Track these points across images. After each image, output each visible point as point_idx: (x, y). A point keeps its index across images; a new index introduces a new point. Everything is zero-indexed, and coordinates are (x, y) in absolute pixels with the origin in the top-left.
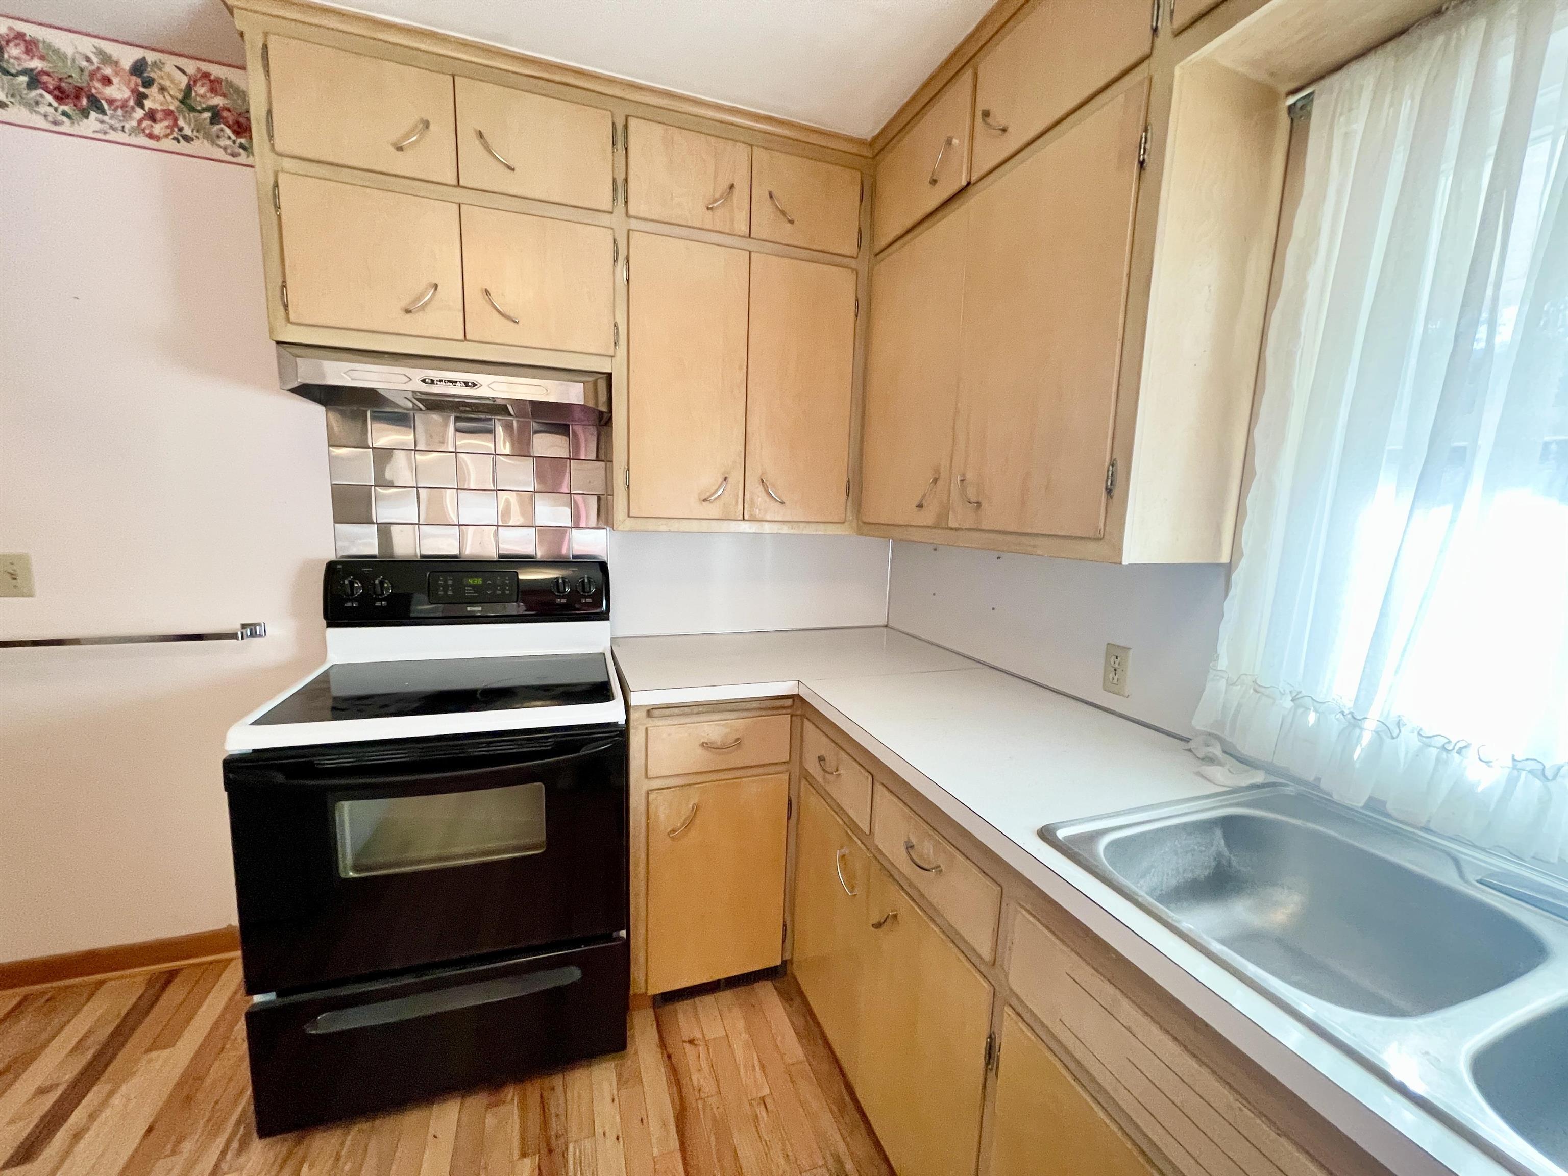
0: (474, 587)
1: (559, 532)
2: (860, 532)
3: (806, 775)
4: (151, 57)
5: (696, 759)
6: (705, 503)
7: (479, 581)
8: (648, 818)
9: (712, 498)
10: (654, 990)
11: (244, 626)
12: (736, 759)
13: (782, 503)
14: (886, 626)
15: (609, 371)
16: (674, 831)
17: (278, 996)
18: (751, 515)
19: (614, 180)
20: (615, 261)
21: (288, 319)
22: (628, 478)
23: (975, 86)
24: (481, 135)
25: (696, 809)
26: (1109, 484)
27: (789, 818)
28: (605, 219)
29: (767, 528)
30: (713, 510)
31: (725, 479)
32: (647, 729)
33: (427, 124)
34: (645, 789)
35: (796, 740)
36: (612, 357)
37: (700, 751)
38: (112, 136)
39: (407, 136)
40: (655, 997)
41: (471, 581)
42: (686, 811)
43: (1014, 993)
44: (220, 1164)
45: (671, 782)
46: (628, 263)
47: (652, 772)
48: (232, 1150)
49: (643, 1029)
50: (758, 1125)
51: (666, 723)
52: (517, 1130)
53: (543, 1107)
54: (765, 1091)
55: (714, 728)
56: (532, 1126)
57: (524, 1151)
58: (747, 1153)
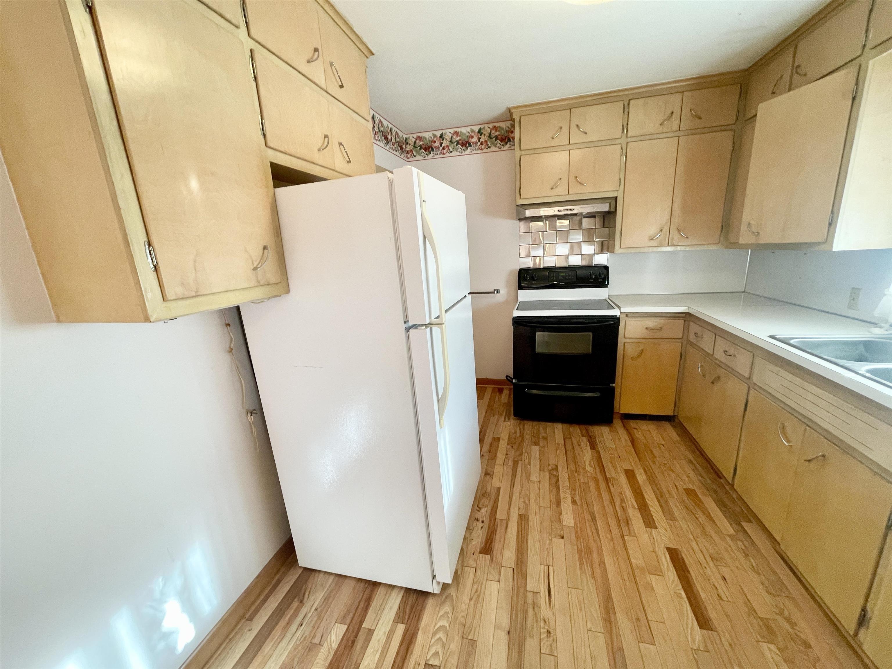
0: (562, 276)
1: (591, 256)
3: (689, 343)
4: (482, 126)
5: (643, 333)
6: (652, 241)
7: (564, 274)
8: (624, 351)
9: (655, 238)
10: (622, 411)
11: (494, 290)
12: (659, 335)
13: (686, 237)
14: (744, 292)
15: (616, 196)
16: (633, 357)
17: (516, 380)
18: (671, 244)
19: (623, 126)
20: (622, 155)
21: (520, 198)
22: (621, 234)
24: (577, 125)
25: (642, 351)
26: (830, 221)
27: (681, 359)
28: (619, 141)
29: (679, 248)
30: (654, 243)
31: (661, 230)
32: (626, 321)
33: (561, 128)
34: (623, 342)
35: (686, 329)
36: (618, 191)
37: (645, 331)
38: (473, 152)
39: (555, 134)
40: (622, 414)
41: (561, 274)
42: (638, 351)
43: (755, 384)
44: (505, 421)
45: (633, 340)
46: (626, 155)
47: (627, 336)
48: (507, 419)
49: (617, 423)
50: (660, 448)
51: (634, 319)
52: (579, 432)
53: (586, 430)
54: (663, 443)
55: (651, 323)
56: (584, 432)
57: (583, 436)
58: (656, 452)
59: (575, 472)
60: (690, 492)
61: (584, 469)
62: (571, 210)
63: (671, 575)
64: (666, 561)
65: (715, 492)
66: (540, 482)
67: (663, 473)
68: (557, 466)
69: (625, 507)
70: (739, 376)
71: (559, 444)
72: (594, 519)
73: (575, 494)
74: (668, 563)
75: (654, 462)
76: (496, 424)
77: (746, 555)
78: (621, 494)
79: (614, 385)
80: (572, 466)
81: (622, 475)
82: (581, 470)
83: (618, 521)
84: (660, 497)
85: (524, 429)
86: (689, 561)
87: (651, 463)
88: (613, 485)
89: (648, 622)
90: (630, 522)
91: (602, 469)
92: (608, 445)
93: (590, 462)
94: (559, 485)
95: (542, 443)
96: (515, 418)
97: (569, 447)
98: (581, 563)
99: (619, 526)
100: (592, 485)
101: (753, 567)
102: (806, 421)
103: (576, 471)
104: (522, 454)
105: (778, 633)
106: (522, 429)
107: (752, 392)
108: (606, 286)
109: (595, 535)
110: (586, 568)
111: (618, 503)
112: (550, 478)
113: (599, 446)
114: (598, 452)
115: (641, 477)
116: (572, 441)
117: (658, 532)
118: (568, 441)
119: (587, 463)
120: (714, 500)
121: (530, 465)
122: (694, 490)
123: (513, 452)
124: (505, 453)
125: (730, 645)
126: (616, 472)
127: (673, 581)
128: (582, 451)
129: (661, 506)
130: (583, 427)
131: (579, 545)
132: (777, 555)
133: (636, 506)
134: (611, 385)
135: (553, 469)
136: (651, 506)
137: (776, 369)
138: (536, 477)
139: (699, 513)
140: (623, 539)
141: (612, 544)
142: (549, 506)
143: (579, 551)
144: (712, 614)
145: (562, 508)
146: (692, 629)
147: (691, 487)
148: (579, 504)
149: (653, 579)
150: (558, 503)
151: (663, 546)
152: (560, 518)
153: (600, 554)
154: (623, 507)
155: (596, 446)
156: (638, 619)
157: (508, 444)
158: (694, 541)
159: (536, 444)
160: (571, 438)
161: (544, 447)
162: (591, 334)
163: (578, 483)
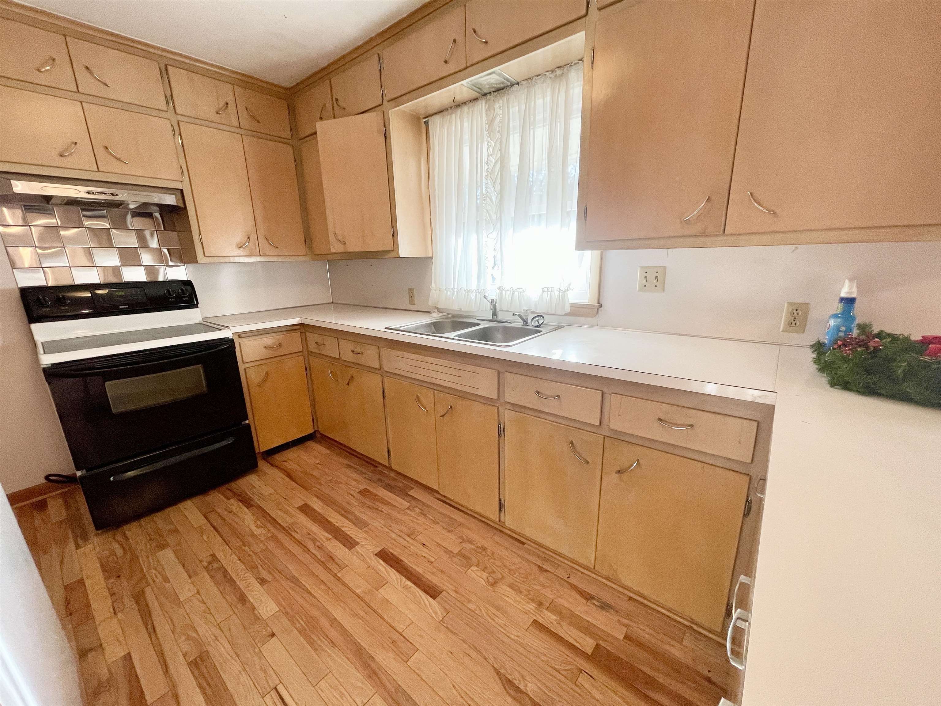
0: (120, 296)
2: (314, 259)
3: (310, 353)
5: (263, 353)
6: (240, 249)
8: (246, 378)
9: (244, 246)
10: (263, 449)
12: (279, 352)
13: (277, 248)
14: (332, 303)
15: (182, 188)
16: (259, 383)
17: (87, 471)
18: (264, 254)
19: (166, 96)
20: (174, 135)
22: (201, 239)
23: (331, 87)
24: (87, 68)
25: (267, 374)
26: (393, 233)
27: (307, 373)
28: (164, 114)
29: (272, 259)
30: (245, 252)
31: (249, 238)
32: (239, 343)
33: (54, 60)
34: (243, 369)
35: (305, 341)
36: (181, 181)
37: (264, 350)
39: (44, 65)
40: (263, 453)
41: (117, 293)
42: (263, 374)
43: (386, 372)
44: (78, 547)
45: (255, 364)
46: (181, 136)
47: (245, 360)
48: (80, 542)
49: (262, 464)
50: (318, 468)
51: (248, 340)
52: (221, 497)
53: (229, 489)
54: (318, 462)
55: (269, 340)
56: (229, 493)
57: (228, 498)
58: (316, 473)
59: (243, 547)
60: (364, 493)
61: (253, 535)
62: (113, 195)
63: (393, 575)
64: (382, 566)
65: (380, 480)
66: (198, 593)
67: (333, 489)
68: (213, 555)
69: (320, 546)
70: (371, 370)
71: (200, 527)
72: (295, 581)
73: (258, 571)
74: (385, 568)
75: (321, 484)
76: (62, 562)
77: (425, 515)
78: (309, 534)
79: (247, 422)
80: (235, 542)
81: (300, 516)
82: (250, 539)
83: (323, 564)
84: (345, 513)
85: (127, 539)
86: (396, 551)
87: (319, 487)
88: (296, 531)
89: (402, 635)
90: (334, 557)
91: (274, 522)
92: (265, 493)
93: (255, 522)
94: (231, 577)
95: (171, 540)
96: (99, 532)
97: (217, 522)
98: (311, 643)
99: (326, 568)
100: (271, 546)
101: (432, 520)
102: (432, 386)
103: (244, 545)
104: (145, 575)
105: (471, 556)
106: (123, 541)
107: (386, 380)
108: (196, 306)
109: (309, 598)
110: (319, 643)
111: (311, 546)
112: (212, 577)
113: (257, 500)
114: (259, 507)
115: (317, 505)
116: (216, 512)
117: (362, 546)
118: (213, 517)
119: (253, 527)
120: (383, 488)
121: (168, 581)
122: (365, 488)
123: (125, 584)
124: (107, 594)
125: (456, 591)
126: (291, 516)
127: (397, 579)
128: (238, 517)
129: (349, 520)
130: (223, 489)
131: (298, 625)
132: (440, 502)
133: (331, 537)
134: (243, 423)
135: (210, 563)
136: (343, 527)
137: (400, 353)
138: (189, 590)
139: (380, 505)
140: (339, 579)
141: (330, 593)
142: (232, 612)
143: (302, 632)
144: (433, 579)
145: (252, 601)
146: (431, 606)
147: (361, 487)
148: (269, 580)
149: (384, 592)
150: (243, 599)
151: (372, 555)
152: (255, 615)
153: (326, 613)
154: (319, 547)
155: (252, 503)
156: (394, 642)
157: (107, 578)
158: (391, 532)
159: (162, 547)
160: (214, 510)
161: (179, 543)
162: (199, 366)
163: (254, 557)
